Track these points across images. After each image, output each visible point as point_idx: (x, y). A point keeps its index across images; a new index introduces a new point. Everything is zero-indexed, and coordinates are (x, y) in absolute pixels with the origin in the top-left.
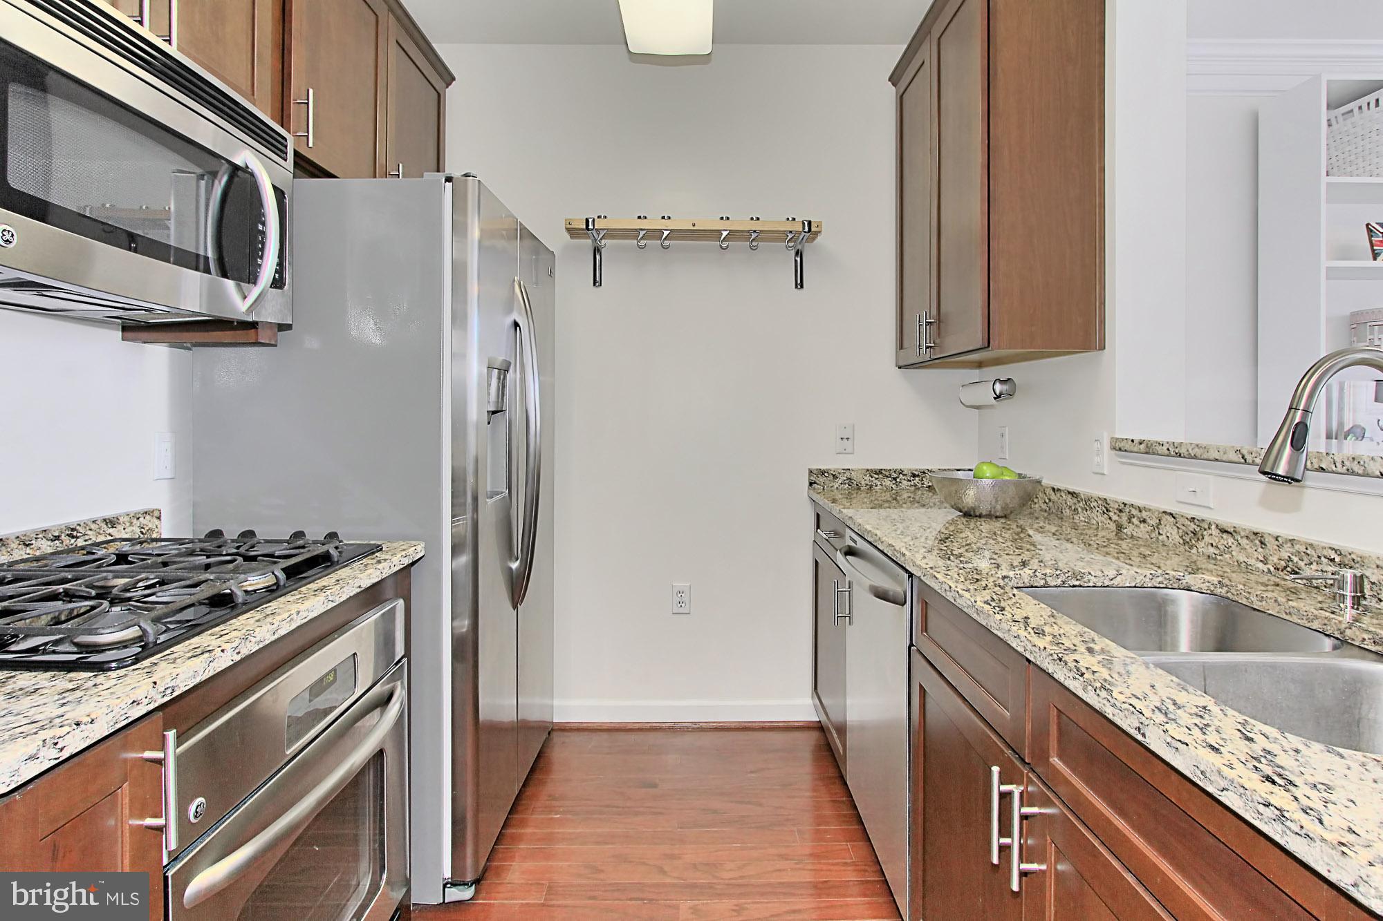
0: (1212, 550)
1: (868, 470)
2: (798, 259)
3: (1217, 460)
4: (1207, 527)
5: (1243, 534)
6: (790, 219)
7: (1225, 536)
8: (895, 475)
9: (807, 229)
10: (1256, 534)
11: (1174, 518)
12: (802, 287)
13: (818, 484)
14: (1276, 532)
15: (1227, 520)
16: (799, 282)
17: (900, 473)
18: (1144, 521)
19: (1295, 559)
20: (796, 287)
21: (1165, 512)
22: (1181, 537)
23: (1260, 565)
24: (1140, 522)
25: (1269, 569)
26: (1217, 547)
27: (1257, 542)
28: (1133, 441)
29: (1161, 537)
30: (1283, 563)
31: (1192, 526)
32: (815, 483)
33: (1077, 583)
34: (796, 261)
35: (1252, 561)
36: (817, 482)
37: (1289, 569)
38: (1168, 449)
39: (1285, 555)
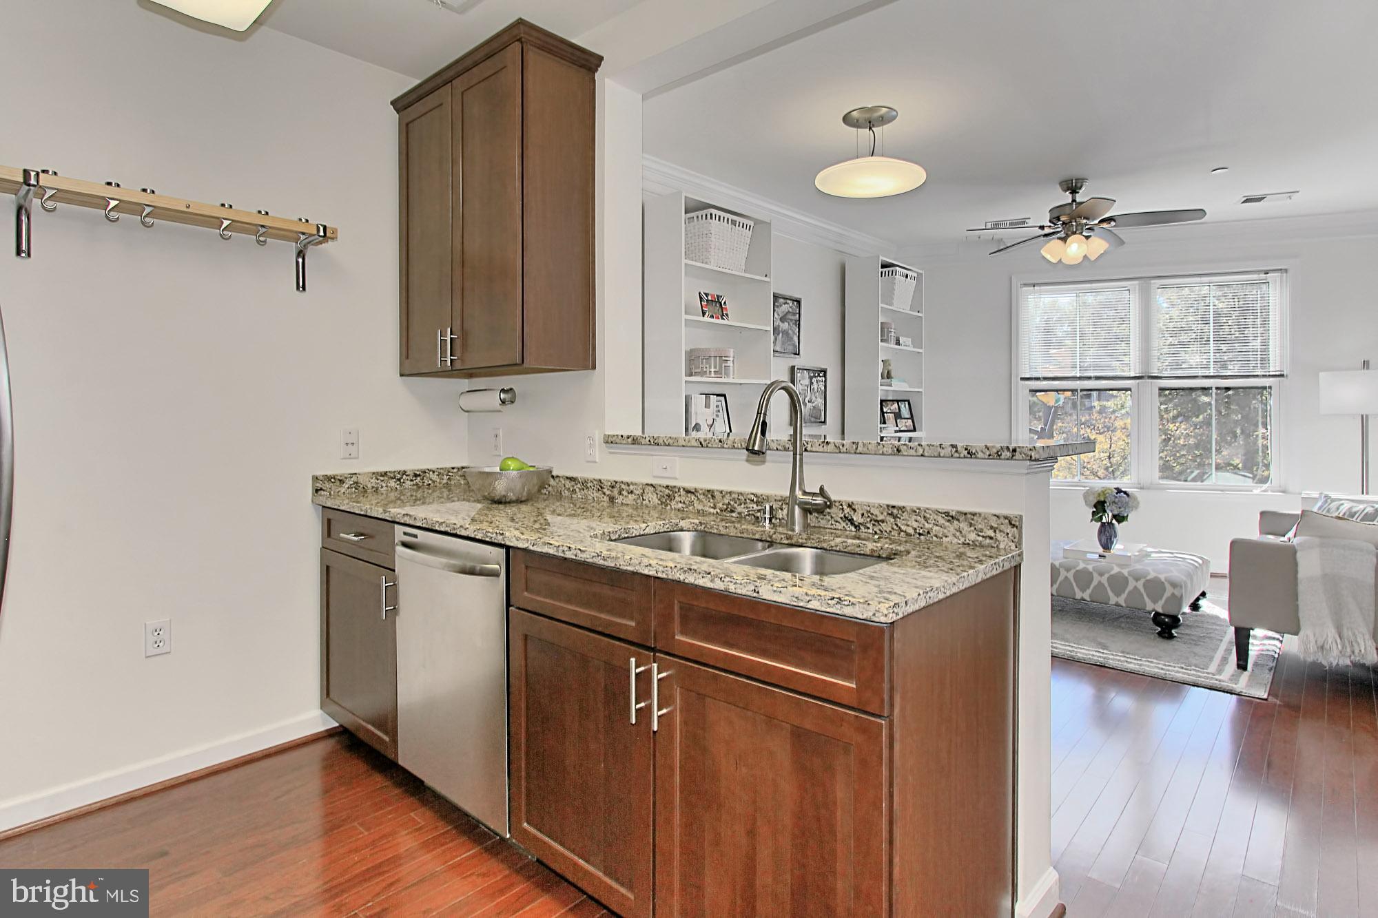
0: (680, 505)
1: (374, 473)
2: (300, 260)
3: (683, 446)
4: (677, 490)
5: (700, 492)
6: (304, 221)
7: (689, 495)
8: (399, 476)
9: (322, 233)
10: (709, 491)
11: (654, 487)
12: (304, 289)
13: (324, 490)
14: (721, 488)
15: (690, 485)
16: (301, 284)
17: (403, 474)
18: (632, 492)
19: (732, 503)
20: (298, 288)
21: (647, 484)
22: (659, 500)
23: (712, 510)
24: (629, 493)
25: (717, 512)
26: (684, 503)
27: (710, 496)
28: (622, 436)
29: (644, 502)
30: (725, 507)
31: (667, 491)
32: (321, 489)
33: (626, 535)
34: (297, 263)
35: (706, 509)
36: (324, 488)
37: (729, 510)
38: (650, 441)
39: (727, 502)
